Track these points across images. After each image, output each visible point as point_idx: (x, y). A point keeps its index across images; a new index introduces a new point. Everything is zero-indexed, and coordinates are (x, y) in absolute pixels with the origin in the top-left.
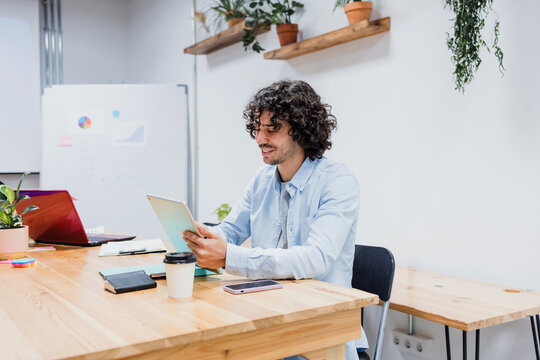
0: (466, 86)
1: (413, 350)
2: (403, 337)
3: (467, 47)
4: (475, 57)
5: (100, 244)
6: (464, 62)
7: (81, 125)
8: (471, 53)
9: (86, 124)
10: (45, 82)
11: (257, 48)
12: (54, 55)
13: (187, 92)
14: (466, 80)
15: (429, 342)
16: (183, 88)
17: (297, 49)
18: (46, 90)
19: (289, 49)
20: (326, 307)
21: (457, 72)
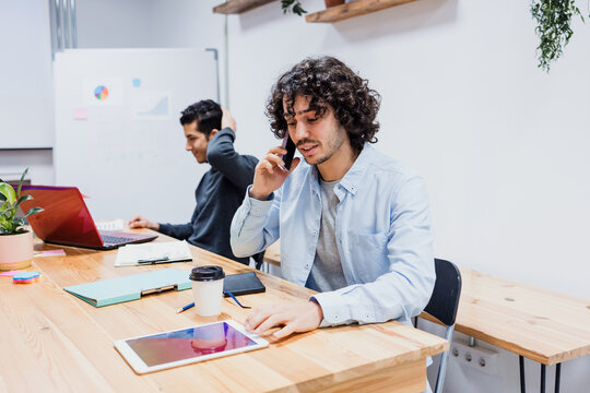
0: (552, 63)
1: (475, 364)
2: (463, 349)
3: (557, 16)
4: (565, 28)
5: (116, 247)
6: (551, 34)
7: (97, 95)
8: (560, 22)
9: (102, 94)
10: (56, 45)
11: (298, 10)
12: (66, 13)
13: (216, 57)
14: (552, 56)
15: (494, 356)
16: (212, 53)
17: (346, 11)
18: (58, 55)
19: (336, 11)
20: (385, 360)
21: (541, 46)
